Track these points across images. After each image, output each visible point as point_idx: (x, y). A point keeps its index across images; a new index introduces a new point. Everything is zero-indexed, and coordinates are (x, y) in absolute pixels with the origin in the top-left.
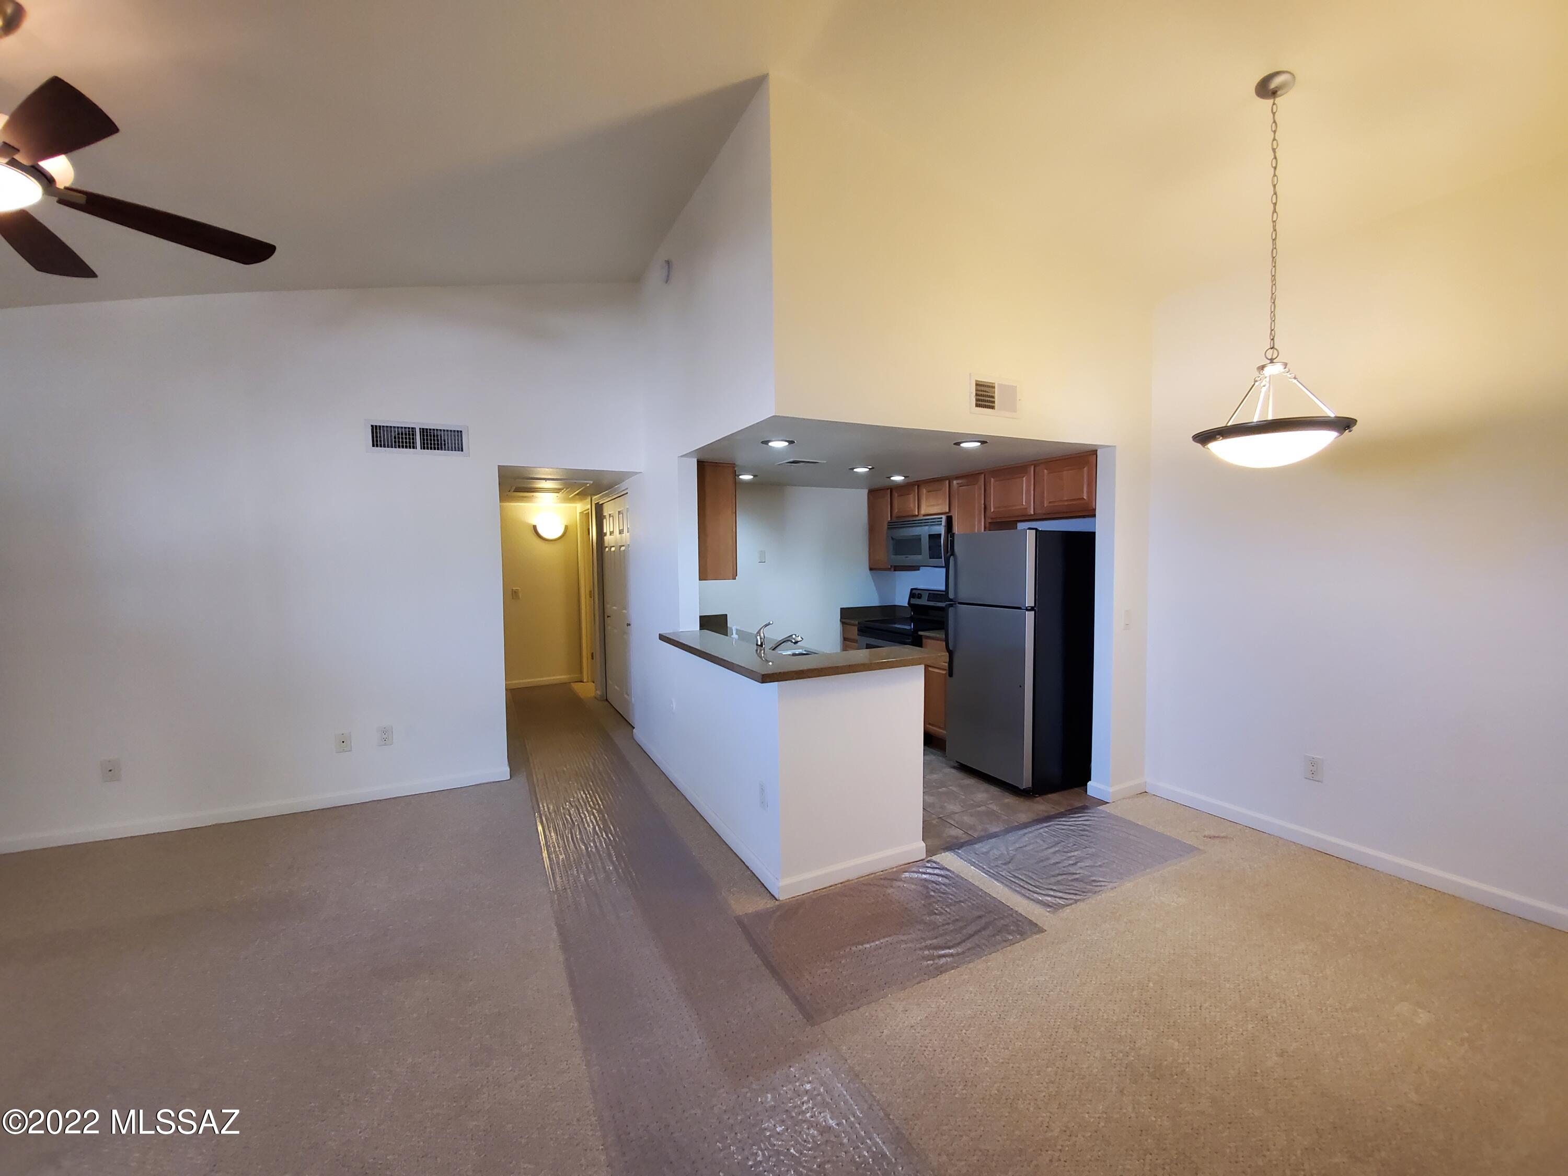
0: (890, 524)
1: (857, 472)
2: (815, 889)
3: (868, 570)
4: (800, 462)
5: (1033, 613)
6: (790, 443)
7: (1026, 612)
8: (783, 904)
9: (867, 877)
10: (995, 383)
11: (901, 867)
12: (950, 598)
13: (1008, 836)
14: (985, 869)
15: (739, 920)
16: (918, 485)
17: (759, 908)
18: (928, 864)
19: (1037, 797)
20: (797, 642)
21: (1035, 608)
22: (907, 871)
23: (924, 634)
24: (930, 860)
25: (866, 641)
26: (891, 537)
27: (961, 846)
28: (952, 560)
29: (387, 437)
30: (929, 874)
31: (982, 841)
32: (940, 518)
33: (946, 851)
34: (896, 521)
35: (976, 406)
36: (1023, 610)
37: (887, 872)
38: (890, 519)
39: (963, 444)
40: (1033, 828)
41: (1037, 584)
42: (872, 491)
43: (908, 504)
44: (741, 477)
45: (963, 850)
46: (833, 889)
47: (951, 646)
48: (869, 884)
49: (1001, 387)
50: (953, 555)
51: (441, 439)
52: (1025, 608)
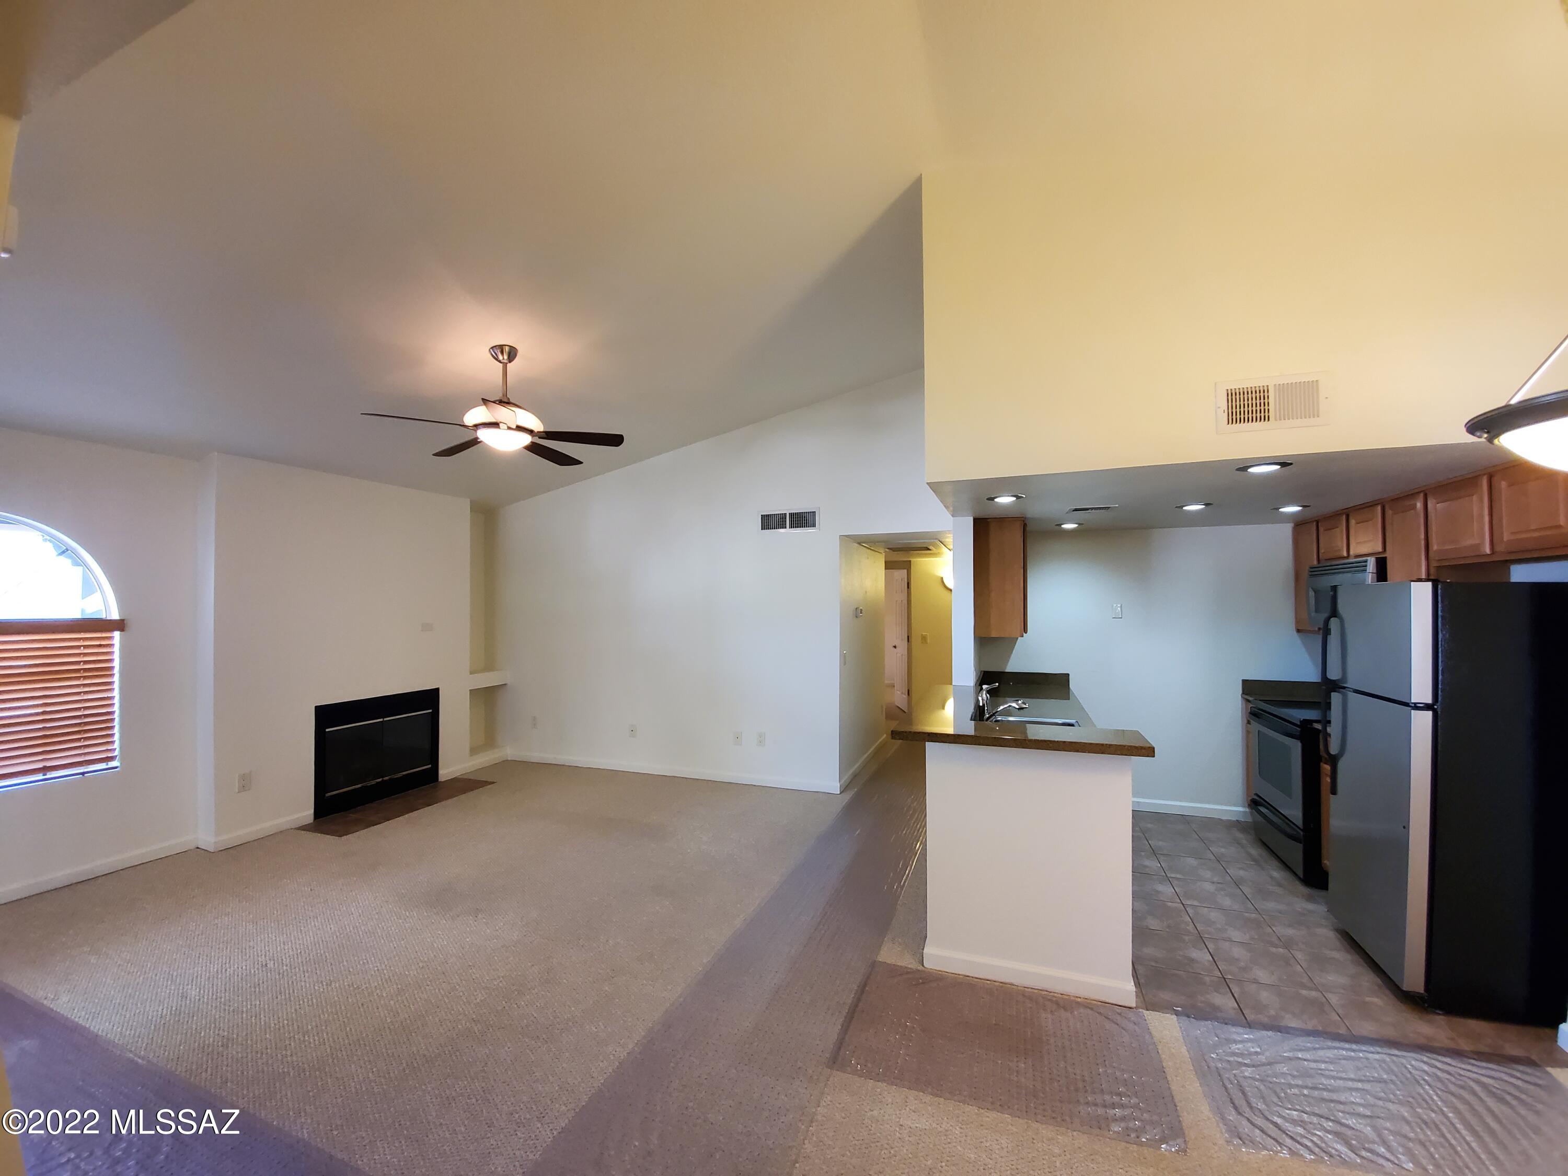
0: (1312, 570)
1: (1186, 510)
2: (968, 974)
3: (1295, 633)
4: (1087, 509)
5: (1429, 714)
6: (1018, 497)
7: (1412, 711)
8: (924, 971)
9: (1036, 991)
10: (1268, 386)
11: (1089, 1001)
12: (1331, 678)
13: (1304, 1038)
14: (1206, 1058)
15: (874, 964)
16: (1347, 513)
17: (901, 963)
18: (1131, 1014)
19: (1440, 1014)
20: (1022, 708)
21: (1435, 707)
22: (1092, 1009)
23: (1318, 726)
24: (1140, 1012)
25: (1256, 726)
26: (1312, 588)
27: (1206, 1020)
28: (1334, 624)
29: (770, 522)
30: (1118, 1025)
31: (1250, 1027)
32: (1366, 561)
33: (1177, 1013)
34: (1320, 565)
35: (1228, 423)
36: (1410, 708)
37: (1067, 997)
38: (1315, 562)
39: (1251, 470)
40: (1364, 1048)
41: (1440, 669)
42: (1298, 525)
43: (1335, 541)
44: (1064, 526)
45: (1203, 1023)
46: (987, 984)
47: (1334, 749)
48: (1030, 998)
49: (1281, 388)
50: (1335, 617)
51: (802, 520)
52: (1413, 705)
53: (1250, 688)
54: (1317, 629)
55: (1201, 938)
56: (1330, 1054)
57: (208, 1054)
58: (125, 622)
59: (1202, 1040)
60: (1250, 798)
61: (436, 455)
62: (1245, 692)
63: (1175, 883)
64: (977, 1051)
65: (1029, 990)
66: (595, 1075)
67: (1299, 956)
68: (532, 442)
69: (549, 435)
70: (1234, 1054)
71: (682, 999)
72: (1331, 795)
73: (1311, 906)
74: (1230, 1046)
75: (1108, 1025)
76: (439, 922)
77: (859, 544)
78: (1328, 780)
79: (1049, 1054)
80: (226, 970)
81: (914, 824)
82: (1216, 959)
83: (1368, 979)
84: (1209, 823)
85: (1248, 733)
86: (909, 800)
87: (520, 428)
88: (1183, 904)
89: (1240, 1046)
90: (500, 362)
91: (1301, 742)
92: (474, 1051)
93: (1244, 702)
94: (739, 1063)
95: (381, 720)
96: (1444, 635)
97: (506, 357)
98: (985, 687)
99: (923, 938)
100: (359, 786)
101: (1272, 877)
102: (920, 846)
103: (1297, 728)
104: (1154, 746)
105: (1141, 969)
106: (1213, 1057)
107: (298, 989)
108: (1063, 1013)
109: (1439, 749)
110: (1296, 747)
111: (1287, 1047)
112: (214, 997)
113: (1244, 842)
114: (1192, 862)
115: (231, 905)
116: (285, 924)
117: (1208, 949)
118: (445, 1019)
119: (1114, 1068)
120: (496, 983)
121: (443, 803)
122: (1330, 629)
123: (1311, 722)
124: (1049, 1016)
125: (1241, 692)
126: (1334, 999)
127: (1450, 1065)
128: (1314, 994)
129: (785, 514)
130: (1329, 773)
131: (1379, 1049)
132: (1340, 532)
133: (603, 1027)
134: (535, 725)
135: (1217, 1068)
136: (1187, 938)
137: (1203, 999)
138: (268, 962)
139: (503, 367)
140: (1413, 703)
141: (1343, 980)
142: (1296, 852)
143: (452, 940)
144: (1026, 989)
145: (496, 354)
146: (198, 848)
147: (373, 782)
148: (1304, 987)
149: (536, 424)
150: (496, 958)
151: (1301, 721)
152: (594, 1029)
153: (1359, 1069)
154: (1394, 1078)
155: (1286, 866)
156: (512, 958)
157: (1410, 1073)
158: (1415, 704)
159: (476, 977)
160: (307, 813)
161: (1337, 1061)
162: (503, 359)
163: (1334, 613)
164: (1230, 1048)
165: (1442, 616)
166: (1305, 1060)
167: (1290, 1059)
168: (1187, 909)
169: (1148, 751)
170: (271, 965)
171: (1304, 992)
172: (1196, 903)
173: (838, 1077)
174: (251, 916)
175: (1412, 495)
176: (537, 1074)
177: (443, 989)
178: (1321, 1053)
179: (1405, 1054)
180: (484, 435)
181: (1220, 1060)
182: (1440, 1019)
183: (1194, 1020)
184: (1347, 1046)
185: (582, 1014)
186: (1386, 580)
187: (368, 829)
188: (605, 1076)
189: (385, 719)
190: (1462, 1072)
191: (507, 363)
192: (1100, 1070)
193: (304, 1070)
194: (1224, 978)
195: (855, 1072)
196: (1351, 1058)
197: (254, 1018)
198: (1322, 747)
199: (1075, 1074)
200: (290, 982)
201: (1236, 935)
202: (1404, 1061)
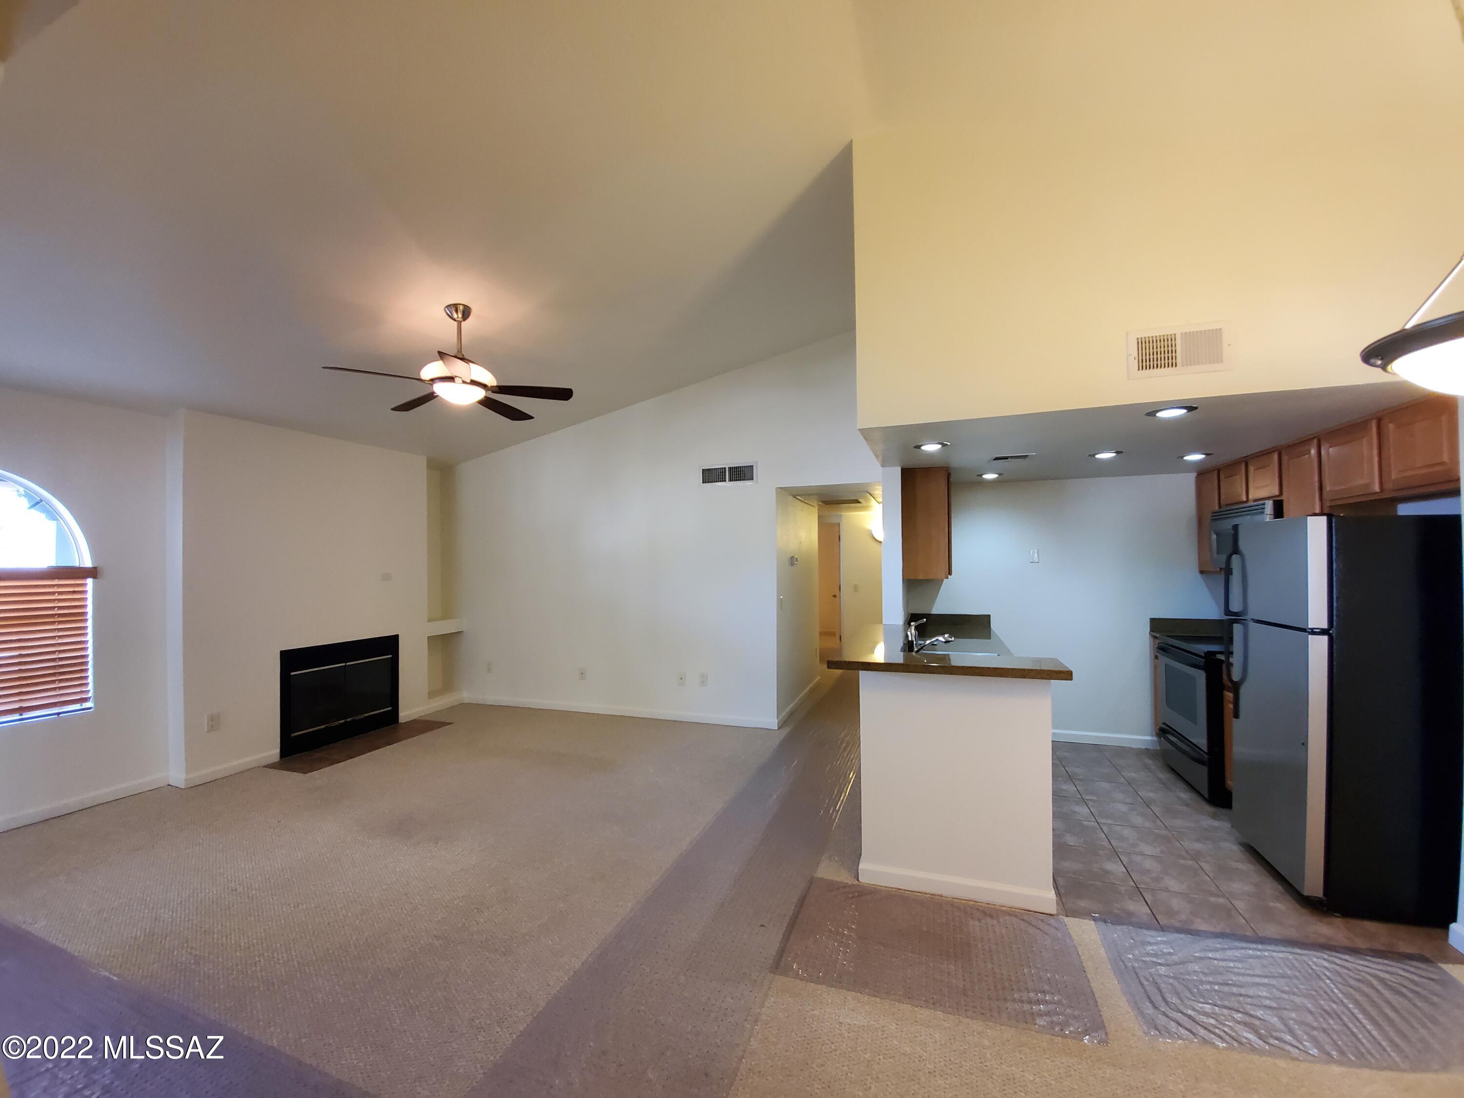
0: (1214, 515)
1: (1098, 458)
2: (900, 888)
3: (1198, 573)
4: (1006, 458)
5: (1325, 639)
6: (944, 445)
7: (1310, 636)
8: (859, 885)
9: (964, 902)
10: (1175, 334)
11: (1014, 910)
12: (1233, 611)
13: (1211, 940)
14: (1123, 958)
15: (812, 881)
16: (1246, 461)
17: (837, 879)
18: (1052, 921)
19: (1337, 917)
20: (949, 642)
21: (1331, 632)
22: (1015, 916)
23: (1222, 657)
24: (1060, 918)
25: (1164, 660)
26: (1214, 532)
27: (1123, 924)
28: (1235, 560)
29: (711, 476)
30: (1040, 930)
31: (1163, 931)
32: (1264, 504)
33: (1095, 919)
34: (1221, 510)
35: (1139, 369)
36: (1307, 634)
37: (993, 906)
38: (1217, 508)
39: (1159, 415)
40: (1269, 948)
41: (1335, 596)
42: (1201, 474)
43: (1236, 488)
44: (985, 476)
45: (1119, 927)
46: (919, 896)
47: (1236, 676)
48: (959, 908)
49: (1187, 336)
50: (1237, 554)
51: (741, 473)
52: (1310, 631)
53: (1158, 626)
54: (1218, 569)
55: (1115, 853)
56: (1237, 953)
57: (181, 972)
58: (98, 569)
59: (1119, 943)
60: (1158, 728)
61: (395, 409)
62: (1152, 630)
63: (1090, 804)
64: (910, 955)
65: (958, 900)
66: (551, 983)
67: (1206, 867)
68: (485, 397)
69: (502, 389)
70: (1148, 954)
71: (632, 914)
72: (1234, 719)
73: (1216, 823)
74: (1145, 947)
75: (1031, 930)
76: (401, 849)
77: (794, 497)
78: (1231, 706)
79: (977, 957)
80: (198, 895)
81: (847, 755)
82: (1129, 870)
83: (1271, 887)
84: (1121, 752)
85: (1155, 668)
86: (843, 735)
87: (474, 383)
88: (1098, 823)
89: (1155, 947)
90: (454, 320)
91: (1205, 672)
92: (436, 964)
93: (1152, 639)
94: (688, 970)
95: (344, 664)
96: (1338, 565)
97: (460, 316)
98: (912, 624)
99: (857, 855)
100: (323, 727)
101: (1179, 798)
102: (853, 775)
103: (1201, 659)
104: (1071, 670)
105: (1061, 881)
106: (1129, 958)
107: (267, 911)
108: (989, 920)
109: (1335, 670)
110: (1200, 677)
111: (1196, 948)
112: (186, 919)
113: (1153, 767)
114: (1106, 786)
115: (202, 836)
116: (254, 852)
117: (1122, 861)
118: (408, 936)
119: (1038, 968)
120: (456, 902)
121: (404, 742)
122: (1232, 569)
123: (1214, 653)
124: (977, 923)
125: (1149, 630)
126: (1240, 905)
127: (1347, 961)
128: (1221, 900)
129: (725, 468)
130: (1231, 699)
131: (1283, 949)
132: (1240, 479)
133: (557, 940)
134: (489, 669)
135: (1134, 968)
136: (1101, 852)
137: (1119, 906)
138: (238, 886)
139: (458, 324)
140: (1309, 629)
141: (1247, 888)
142: (1201, 775)
143: (413, 864)
144: (955, 900)
145: (450, 312)
146: (169, 785)
147: (336, 723)
148: (1212, 894)
149: (490, 380)
150: (455, 880)
151: (1205, 653)
152: (550, 942)
153: (1264, 966)
154: (1297, 974)
155: (1192, 787)
156: (471, 880)
157: (1312, 969)
158: (1312, 629)
159: (437, 898)
160: (273, 752)
161: (1244, 959)
162: (458, 317)
163: (1236, 550)
164: (1145, 950)
165: (1336, 548)
166: (1215, 959)
167: (1201, 958)
168: (1102, 827)
169: (1067, 675)
170: (240, 889)
171: (1212, 899)
172: (1109, 822)
173: (781, 981)
174: (221, 846)
175: (1305, 442)
176: (496, 983)
177: (405, 909)
178: (1229, 953)
179: (1306, 952)
180: (439, 389)
181: (1136, 960)
182: (1338, 921)
183: (1110, 924)
184: (1254, 946)
185: (538, 928)
186: (1282, 517)
187: (332, 766)
188: (561, 984)
189: (348, 664)
190: (1360, 968)
191: (461, 322)
192: (1025, 970)
193: (273, 984)
194: (1138, 888)
195: (797, 976)
196: (1258, 957)
197: (224, 938)
198: (1225, 677)
199: (1002, 975)
200: (259, 905)
201: (1148, 850)
202: (1306, 958)
